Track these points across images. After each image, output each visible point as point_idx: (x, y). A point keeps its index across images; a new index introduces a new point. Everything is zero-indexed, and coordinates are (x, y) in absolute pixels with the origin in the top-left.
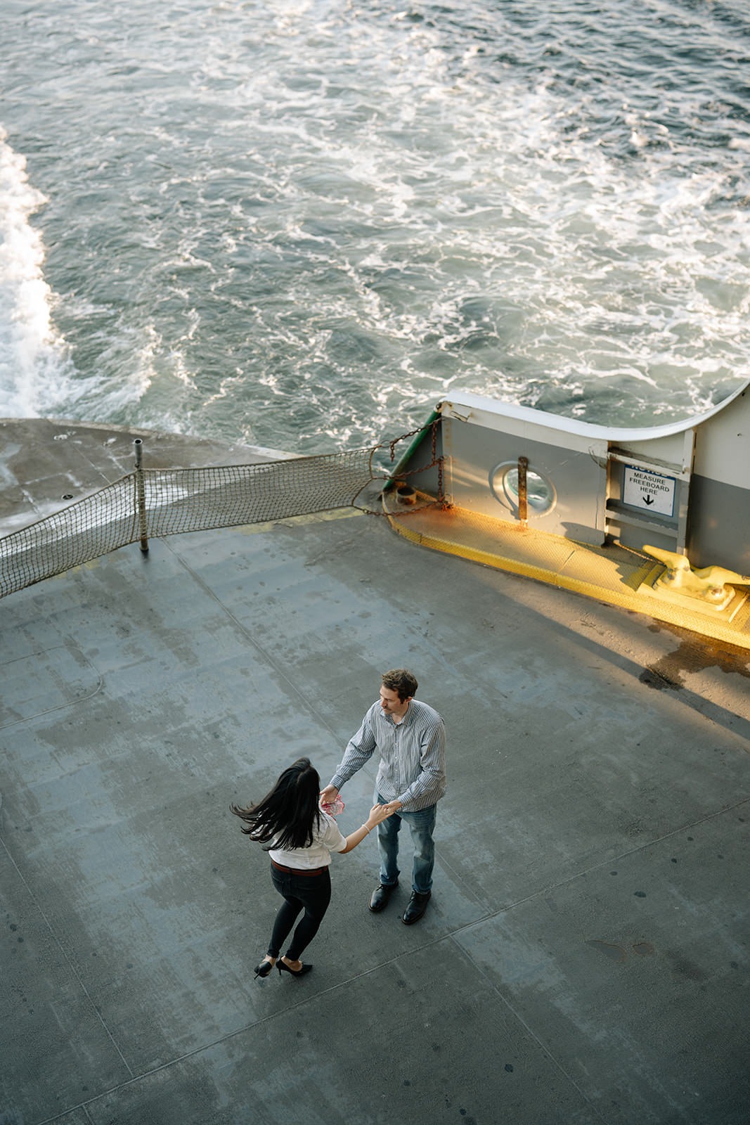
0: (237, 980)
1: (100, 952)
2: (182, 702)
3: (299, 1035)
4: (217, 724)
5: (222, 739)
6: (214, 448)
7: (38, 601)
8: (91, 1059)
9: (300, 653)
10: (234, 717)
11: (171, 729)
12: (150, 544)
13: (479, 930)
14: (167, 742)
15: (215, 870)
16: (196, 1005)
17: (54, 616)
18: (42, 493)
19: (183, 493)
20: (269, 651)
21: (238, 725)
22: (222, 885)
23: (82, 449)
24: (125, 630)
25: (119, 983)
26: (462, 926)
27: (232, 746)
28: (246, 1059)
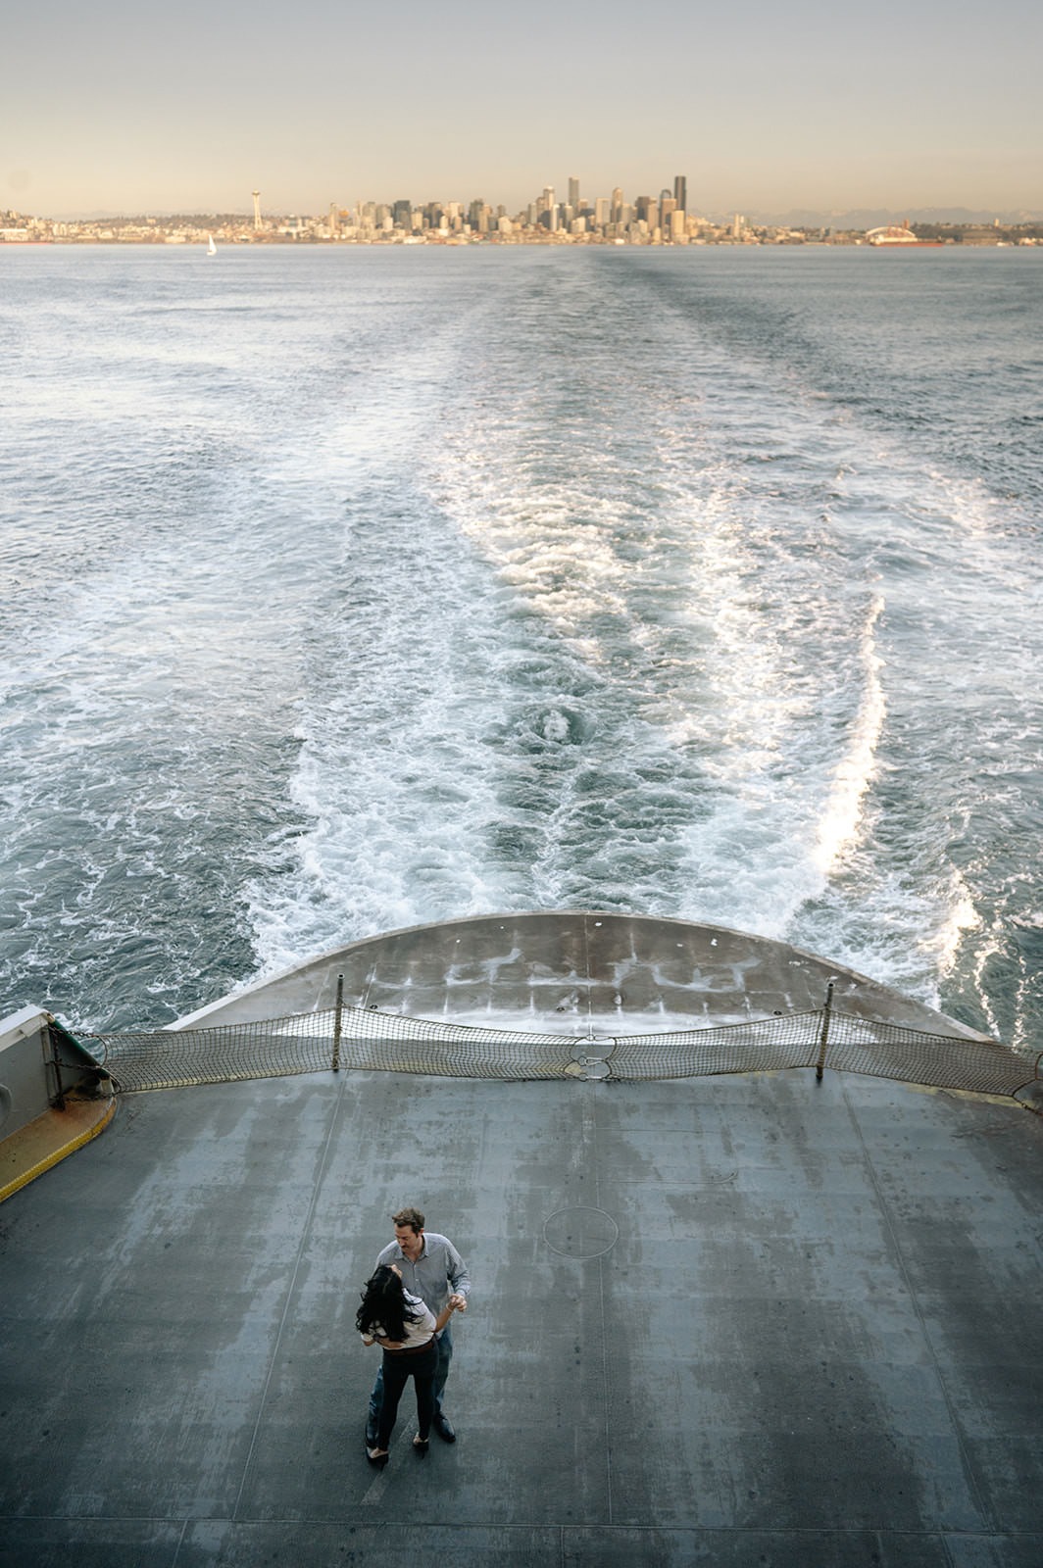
0: (732, 1480)
1: (633, 1401)
2: (793, 1215)
3: (763, 1559)
4: (813, 1246)
5: (813, 1260)
6: (916, 1009)
7: (716, 1089)
8: (585, 1490)
9: (914, 1212)
10: (831, 1245)
11: (774, 1235)
12: (825, 1072)
13: (973, 1542)
14: (765, 1245)
15: (756, 1374)
16: (688, 1487)
17: (723, 1105)
18: (758, 1003)
19: (872, 1039)
20: (887, 1200)
21: (832, 1253)
22: (757, 1390)
23: (807, 978)
24: (774, 1137)
25: (636, 1436)
26: (957, 1530)
27: (819, 1271)
28: (708, 1556)
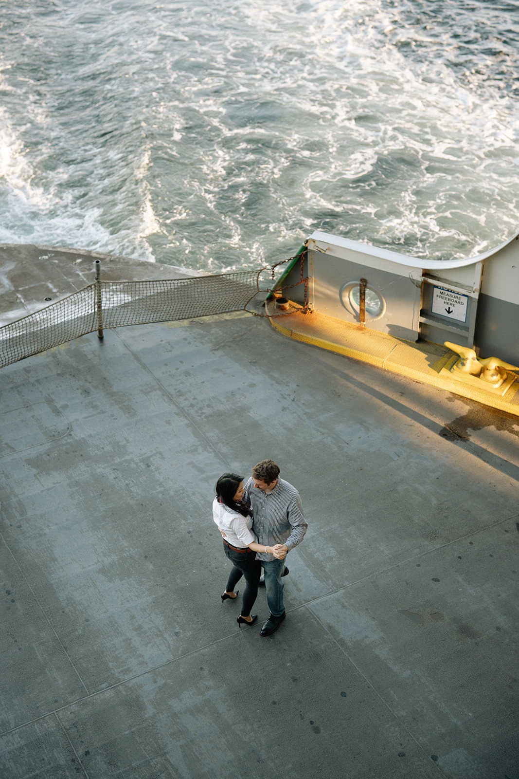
0: (160, 631)
1: (67, 610)
2: (125, 442)
3: (202, 669)
4: (149, 458)
5: (152, 468)
6: (150, 267)
7: (27, 370)
8: (60, 682)
9: (207, 411)
10: (160, 453)
11: (118, 460)
12: (105, 333)
13: (326, 602)
14: (114, 469)
15: (146, 557)
16: (132, 648)
17: (37, 381)
18: (30, 296)
19: (128, 298)
20: (186, 409)
21: (163, 458)
22: (151, 567)
23: (58, 266)
24: (87, 392)
25: (80, 632)
26: (314, 598)
27: (159, 473)
28: (165, 684)
